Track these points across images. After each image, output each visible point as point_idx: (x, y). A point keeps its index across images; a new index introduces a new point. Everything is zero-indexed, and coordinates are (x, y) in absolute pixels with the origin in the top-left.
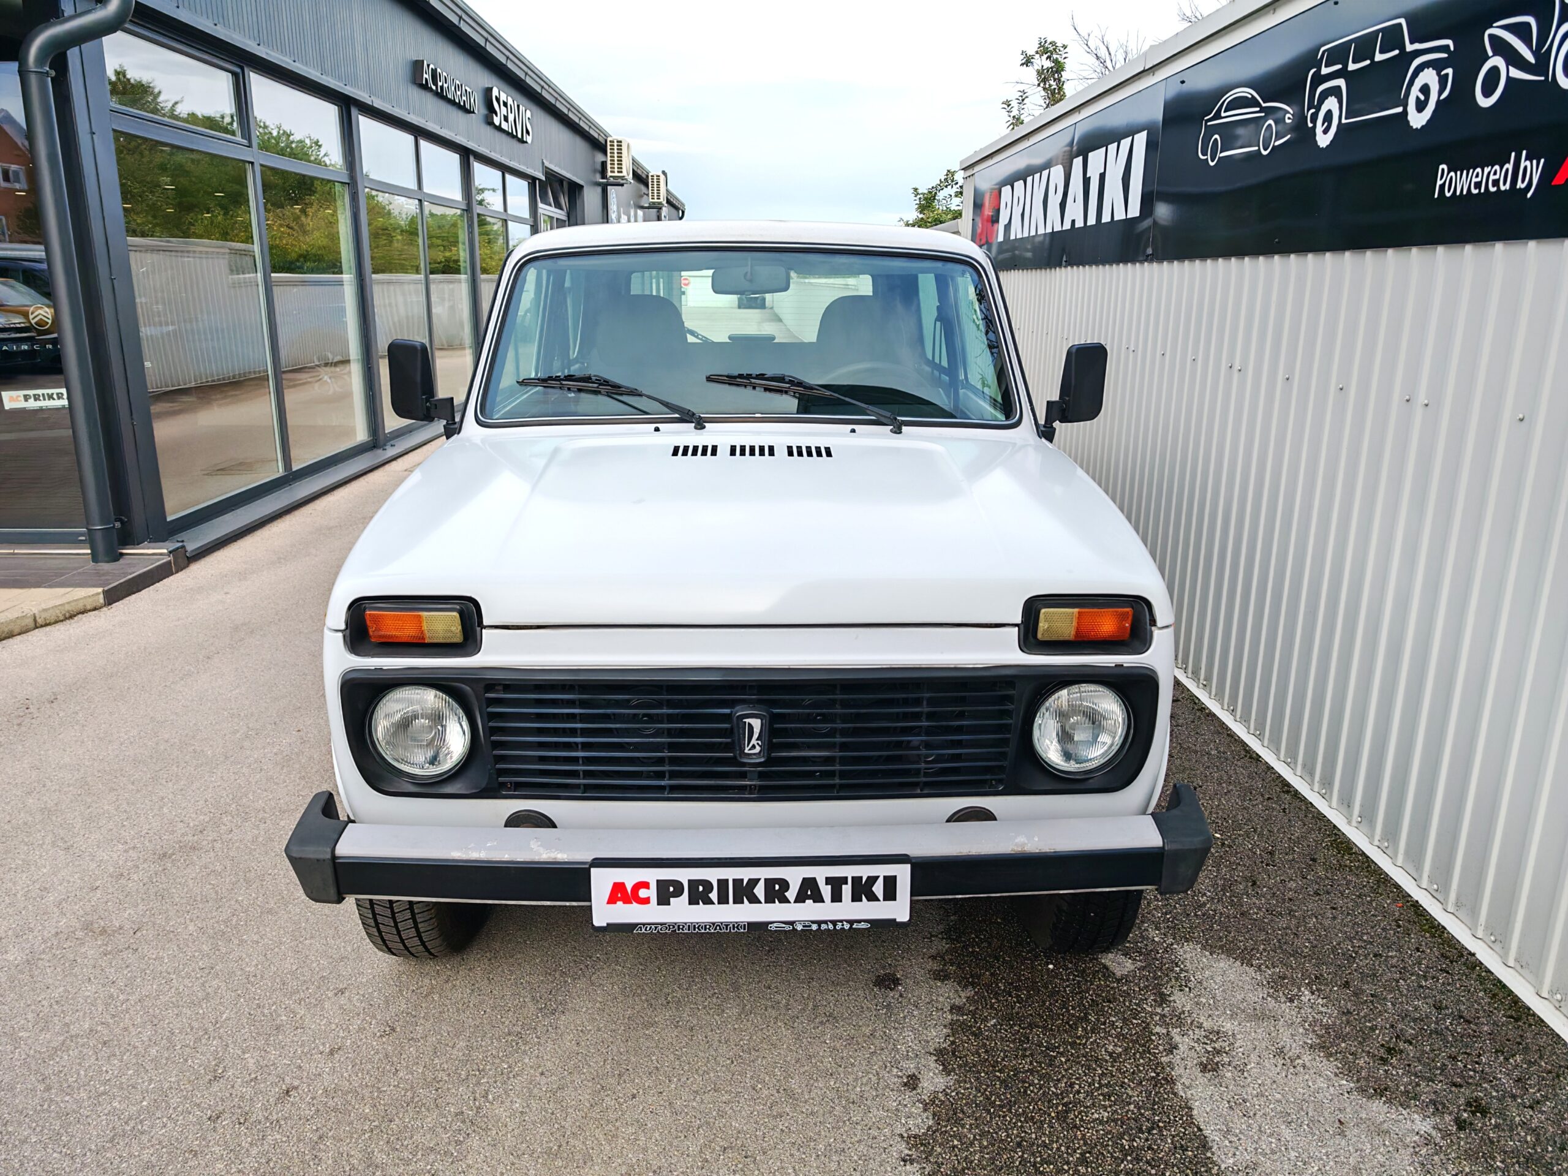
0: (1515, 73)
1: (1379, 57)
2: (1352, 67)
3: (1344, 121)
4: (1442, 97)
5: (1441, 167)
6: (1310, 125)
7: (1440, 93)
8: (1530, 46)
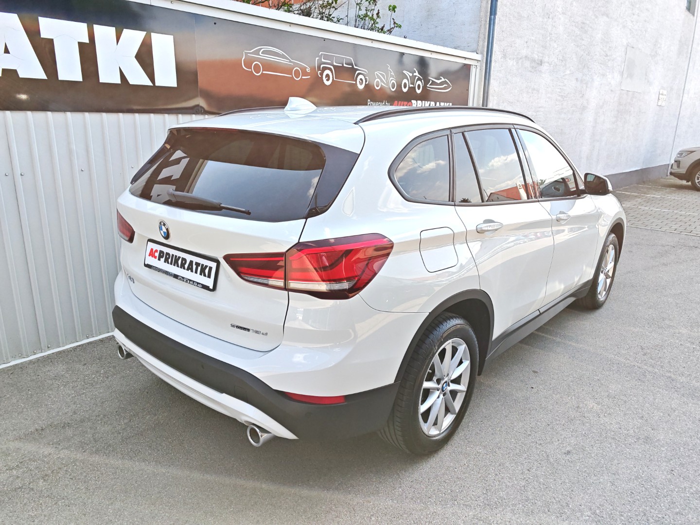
0: (382, 84)
1: (345, 65)
2: (335, 64)
3: (334, 79)
4: (367, 83)
5: (369, 100)
6: (320, 76)
7: (366, 82)
8: (385, 79)
